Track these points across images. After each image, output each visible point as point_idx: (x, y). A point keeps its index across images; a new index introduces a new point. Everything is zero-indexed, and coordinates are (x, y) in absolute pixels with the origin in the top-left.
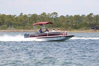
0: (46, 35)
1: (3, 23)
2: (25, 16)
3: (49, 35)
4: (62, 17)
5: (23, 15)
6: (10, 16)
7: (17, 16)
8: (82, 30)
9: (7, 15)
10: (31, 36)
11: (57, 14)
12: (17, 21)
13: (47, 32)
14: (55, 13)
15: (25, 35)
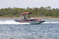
0: (28, 21)
1: (17, 13)
2: (31, 9)
3: (30, 21)
6: (21, 9)
7: (26, 9)
9: (19, 8)
10: (19, 21)
11: (50, 7)
13: (29, 19)
15: (15, 20)
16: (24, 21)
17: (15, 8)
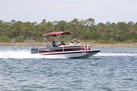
1: (18, 33)
2: (50, 24)
3: (65, 50)
4: (101, 24)
5: (47, 22)
6: (28, 23)
8: (129, 43)
9: (24, 22)
11: (93, 20)
12: (38, 30)
14: (90, 20)
15: (32, 50)
16: (52, 51)
17: (13, 21)
